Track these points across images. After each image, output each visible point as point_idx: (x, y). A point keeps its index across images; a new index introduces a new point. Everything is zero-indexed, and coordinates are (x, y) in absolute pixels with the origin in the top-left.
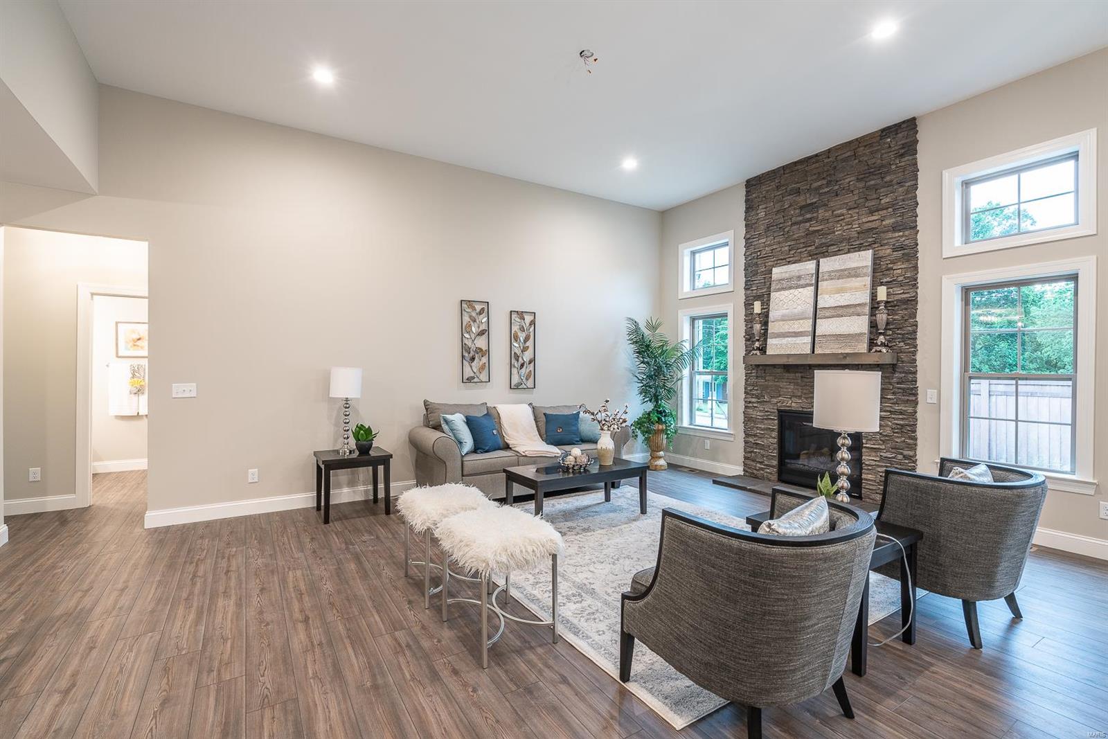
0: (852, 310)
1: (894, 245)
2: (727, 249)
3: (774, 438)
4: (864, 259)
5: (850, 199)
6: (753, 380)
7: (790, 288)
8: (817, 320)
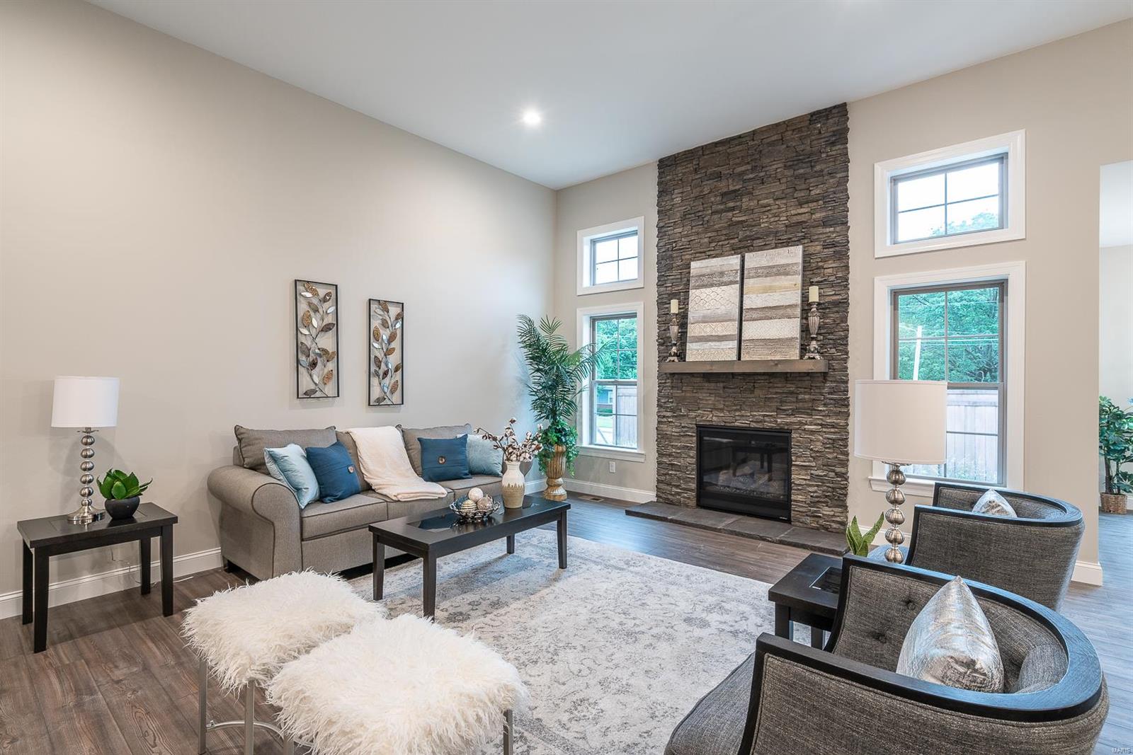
0: (781, 312)
1: (825, 241)
2: (635, 239)
3: (692, 457)
4: (793, 255)
5: (776, 188)
6: (667, 391)
7: (712, 285)
8: (744, 323)
